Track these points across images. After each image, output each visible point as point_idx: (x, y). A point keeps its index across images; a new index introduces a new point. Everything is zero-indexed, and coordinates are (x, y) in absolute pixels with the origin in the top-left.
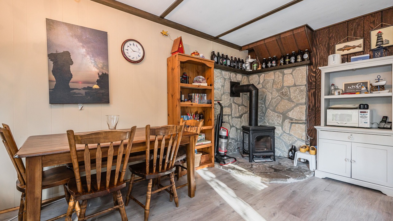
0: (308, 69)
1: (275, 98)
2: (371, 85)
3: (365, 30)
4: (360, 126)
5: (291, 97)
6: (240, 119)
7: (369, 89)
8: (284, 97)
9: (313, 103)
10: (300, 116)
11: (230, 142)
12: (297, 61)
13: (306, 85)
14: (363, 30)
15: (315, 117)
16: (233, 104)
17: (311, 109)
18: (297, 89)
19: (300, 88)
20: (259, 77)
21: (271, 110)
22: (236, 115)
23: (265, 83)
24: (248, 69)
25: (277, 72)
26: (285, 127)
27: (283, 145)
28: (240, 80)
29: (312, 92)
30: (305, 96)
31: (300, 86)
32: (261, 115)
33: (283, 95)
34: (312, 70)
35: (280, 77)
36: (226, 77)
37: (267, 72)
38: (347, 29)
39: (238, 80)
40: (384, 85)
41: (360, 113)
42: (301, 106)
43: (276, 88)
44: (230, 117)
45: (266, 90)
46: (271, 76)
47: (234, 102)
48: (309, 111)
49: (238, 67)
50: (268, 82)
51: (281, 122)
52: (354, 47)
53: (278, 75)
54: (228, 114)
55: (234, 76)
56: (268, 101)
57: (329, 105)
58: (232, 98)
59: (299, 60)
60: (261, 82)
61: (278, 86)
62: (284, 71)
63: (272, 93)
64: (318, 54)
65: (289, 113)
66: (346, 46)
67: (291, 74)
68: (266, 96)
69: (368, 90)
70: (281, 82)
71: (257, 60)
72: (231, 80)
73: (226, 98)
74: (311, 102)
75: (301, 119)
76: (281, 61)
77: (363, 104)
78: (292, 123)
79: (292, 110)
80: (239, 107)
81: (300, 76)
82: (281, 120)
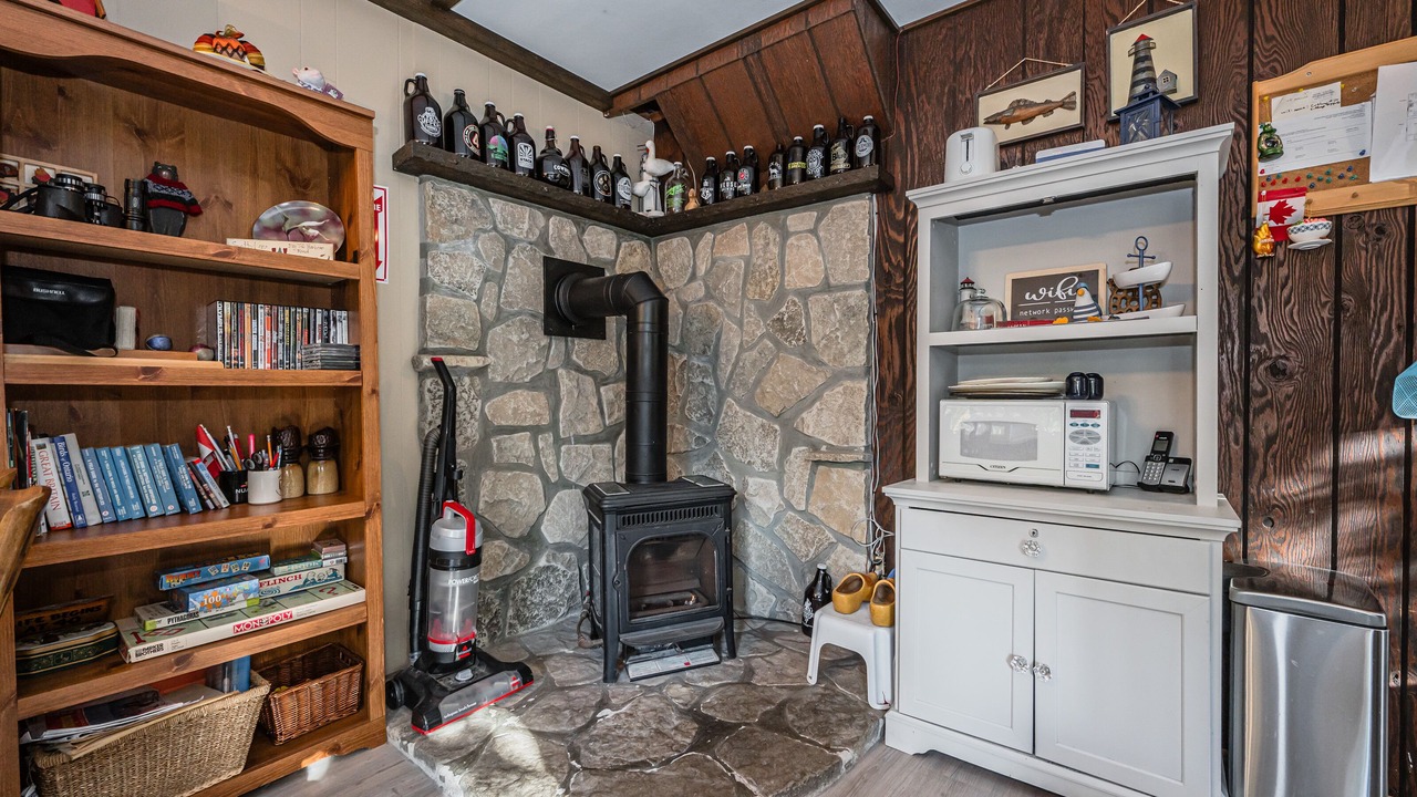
0: (876, 210)
1: (755, 345)
2: (1111, 283)
3: (1089, 29)
4: (1069, 483)
5: (814, 340)
6: (606, 447)
7: (1104, 301)
8: (786, 339)
9: (897, 371)
10: (844, 430)
11: (547, 568)
12: (833, 168)
13: (867, 286)
14: (1081, 31)
15: (904, 432)
16: (561, 371)
17: (886, 395)
18: (836, 306)
19: (846, 298)
20: (694, 248)
21: (738, 401)
22: (581, 429)
23: (717, 277)
24: (651, 208)
25: (758, 223)
26: (790, 480)
27: (784, 565)
28: (605, 255)
29: (893, 321)
30: (863, 337)
31: (845, 287)
32: (702, 423)
33: (783, 330)
34: (892, 216)
35: (771, 246)
36: (515, 233)
37: (725, 224)
38: (1020, 23)
39: (593, 256)
40: (1160, 284)
41: (1070, 420)
42: (848, 383)
43: (757, 297)
44: (545, 440)
45: (720, 310)
46: (738, 243)
47: (568, 363)
48: (880, 408)
49: (589, 190)
50: (728, 270)
51: (776, 456)
52: (1047, 109)
53: (765, 237)
54: (529, 422)
55: (565, 235)
56: (728, 360)
57: (952, 377)
58: (558, 345)
59: (840, 164)
60: (702, 269)
61: (763, 288)
62: (785, 220)
63: (740, 324)
64: (915, 140)
65: (804, 415)
66: (1019, 101)
67: (814, 231)
68: (719, 339)
69: (1099, 309)
70: (774, 273)
71: (684, 165)
72: (550, 250)
73: (515, 338)
74: (889, 364)
75: (851, 445)
76: (772, 171)
77: (1081, 375)
78: (818, 463)
79: (818, 404)
80: (602, 389)
81: (844, 242)
82: (777, 450)
